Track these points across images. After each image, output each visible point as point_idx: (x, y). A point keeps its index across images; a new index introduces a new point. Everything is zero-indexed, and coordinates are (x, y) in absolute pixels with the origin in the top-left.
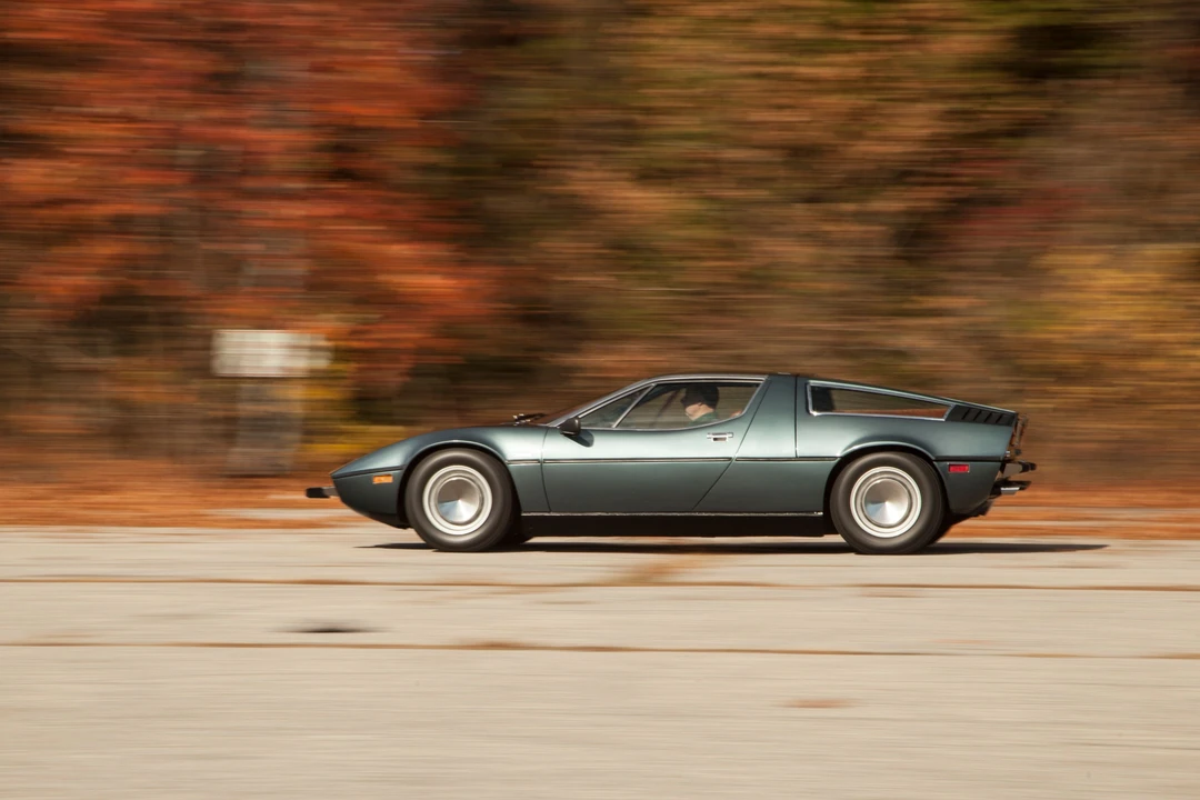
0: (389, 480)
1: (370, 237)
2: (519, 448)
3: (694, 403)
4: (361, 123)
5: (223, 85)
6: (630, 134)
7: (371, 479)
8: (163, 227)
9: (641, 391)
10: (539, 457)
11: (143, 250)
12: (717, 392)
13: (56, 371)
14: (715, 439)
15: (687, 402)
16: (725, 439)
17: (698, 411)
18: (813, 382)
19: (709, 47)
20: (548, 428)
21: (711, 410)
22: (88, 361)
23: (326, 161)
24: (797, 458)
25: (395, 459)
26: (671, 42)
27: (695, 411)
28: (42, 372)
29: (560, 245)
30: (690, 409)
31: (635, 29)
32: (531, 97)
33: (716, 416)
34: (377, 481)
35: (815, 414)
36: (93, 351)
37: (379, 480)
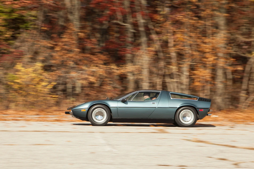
0: (85, 111)
2: (112, 104)
3: (146, 96)
7: (81, 110)
9: (136, 93)
10: (117, 106)
14: (153, 103)
15: (144, 95)
16: (155, 103)
20: (118, 100)
21: (149, 97)
25: (86, 106)
34: (82, 111)
35: (172, 99)
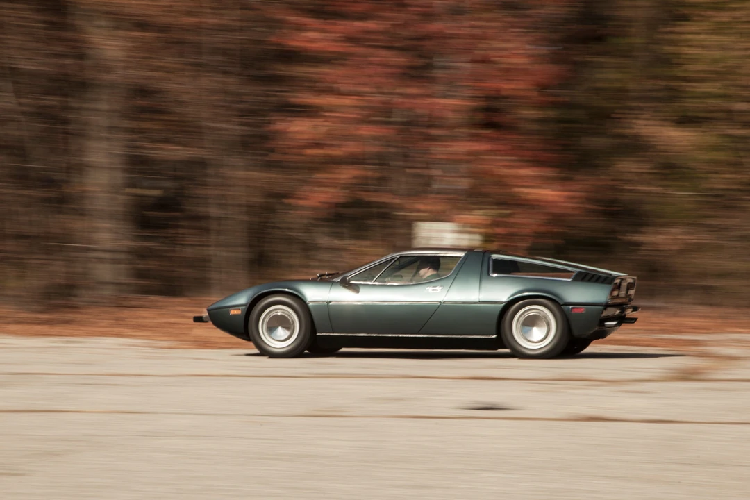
0: (239, 312)
1: (507, 163)
2: (314, 294)
3: (424, 268)
4: (503, 93)
5: (419, 72)
6: (673, 95)
7: (229, 312)
8: (380, 160)
9: (391, 260)
10: (326, 300)
11: (369, 174)
12: (439, 261)
13: (317, 248)
14: (433, 290)
15: (420, 267)
16: (437, 290)
17: (426, 272)
18: (495, 256)
19: (725, 39)
20: (333, 282)
21: (435, 272)
22: (337, 242)
23: (480, 116)
24: (480, 302)
25: (242, 299)
26: (702, 37)
27: (426, 273)
28: (308, 249)
29: (628, 166)
30: (422, 272)
31: (678, 29)
32: (608, 74)
33: (438, 276)
35: (495, 275)
36: (340, 236)
37: (233, 312)
